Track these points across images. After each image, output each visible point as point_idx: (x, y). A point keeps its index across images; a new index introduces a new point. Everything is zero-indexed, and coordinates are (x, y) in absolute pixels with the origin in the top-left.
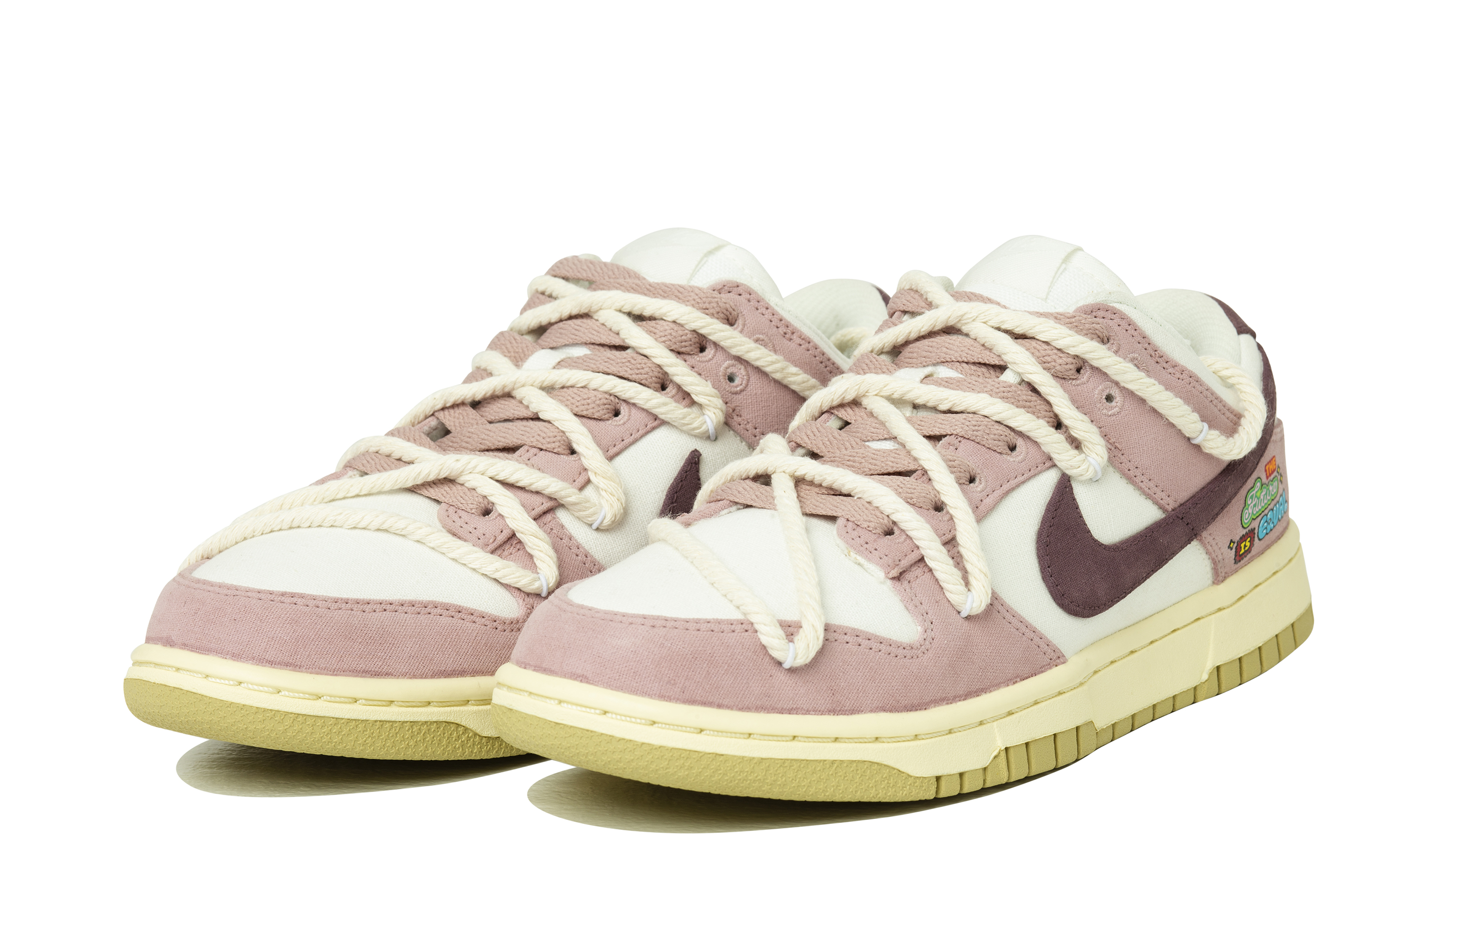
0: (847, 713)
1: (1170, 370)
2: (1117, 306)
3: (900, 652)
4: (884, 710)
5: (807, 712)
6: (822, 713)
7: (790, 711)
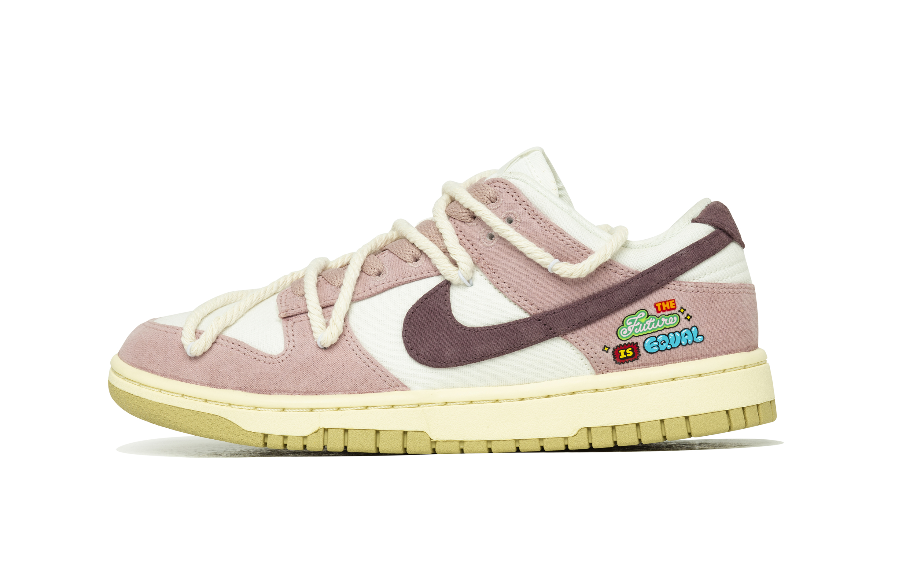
0: (218, 387)
1: (543, 225)
2: (511, 181)
3: (262, 359)
4: (240, 389)
5: (196, 383)
6: (204, 385)
7: (187, 381)
